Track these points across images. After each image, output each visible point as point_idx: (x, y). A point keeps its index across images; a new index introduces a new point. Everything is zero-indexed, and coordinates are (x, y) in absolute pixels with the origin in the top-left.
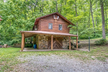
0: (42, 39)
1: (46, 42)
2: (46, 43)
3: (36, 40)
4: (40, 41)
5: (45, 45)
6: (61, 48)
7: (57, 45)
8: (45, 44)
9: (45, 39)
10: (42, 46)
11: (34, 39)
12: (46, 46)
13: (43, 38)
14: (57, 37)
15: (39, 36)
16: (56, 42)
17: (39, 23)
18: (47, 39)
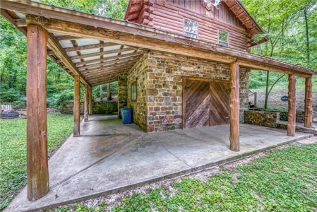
0: (160, 87)
1: (175, 99)
2: (174, 105)
3: (126, 90)
4: (152, 98)
5: (173, 113)
6: (225, 120)
7: (214, 109)
8: (171, 108)
9: (171, 88)
10: (163, 118)
11: (121, 90)
12: (176, 117)
13: (164, 85)
14: (213, 79)
15: (148, 73)
16: (210, 101)
17: (146, 14)
18: (180, 88)
